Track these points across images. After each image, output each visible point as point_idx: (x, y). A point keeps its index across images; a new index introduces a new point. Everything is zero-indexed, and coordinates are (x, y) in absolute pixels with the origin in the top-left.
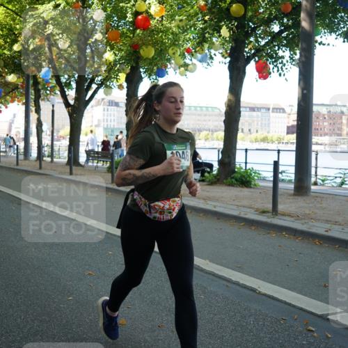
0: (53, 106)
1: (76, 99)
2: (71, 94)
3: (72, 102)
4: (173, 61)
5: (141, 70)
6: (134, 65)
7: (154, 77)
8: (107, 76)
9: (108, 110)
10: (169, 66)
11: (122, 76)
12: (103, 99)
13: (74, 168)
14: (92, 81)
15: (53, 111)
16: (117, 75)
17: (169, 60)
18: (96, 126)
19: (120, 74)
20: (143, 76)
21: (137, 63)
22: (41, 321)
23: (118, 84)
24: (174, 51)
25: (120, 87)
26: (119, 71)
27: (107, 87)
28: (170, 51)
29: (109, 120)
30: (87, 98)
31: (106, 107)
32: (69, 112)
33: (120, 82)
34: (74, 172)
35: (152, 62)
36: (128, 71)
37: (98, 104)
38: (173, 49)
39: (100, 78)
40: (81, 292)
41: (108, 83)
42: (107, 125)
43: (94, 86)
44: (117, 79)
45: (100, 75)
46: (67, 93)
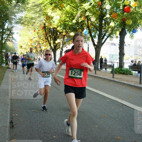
0: (88, 45)
1: (98, 42)
2: (96, 40)
3: (96, 44)
4: (140, 26)
5: (126, 30)
6: (123, 28)
7: (132, 33)
8: (111, 33)
9: (111, 47)
10: (138, 28)
11: (118, 33)
12: (109, 42)
13: (97, 71)
14: (105, 35)
15: (88, 47)
16: (116, 32)
17: (138, 26)
18: (106, 54)
19: (117, 32)
20: (127, 32)
21: (124, 27)
22: (84, 135)
23: (116, 36)
24: (140, 21)
25: (117, 37)
26: (116, 30)
27: (111, 37)
28: (139, 21)
29: (111, 51)
30: (103, 42)
31: (110, 46)
32: (95, 48)
33: (117, 35)
34: (97, 73)
35: (130, 26)
36: (120, 30)
37: (107, 44)
38: (140, 20)
39: (108, 33)
40: (101, 124)
41: (112, 36)
42: (110, 53)
43: (105, 37)
44: (115, 34)
45: (108, 32)
46: (94, 40)
